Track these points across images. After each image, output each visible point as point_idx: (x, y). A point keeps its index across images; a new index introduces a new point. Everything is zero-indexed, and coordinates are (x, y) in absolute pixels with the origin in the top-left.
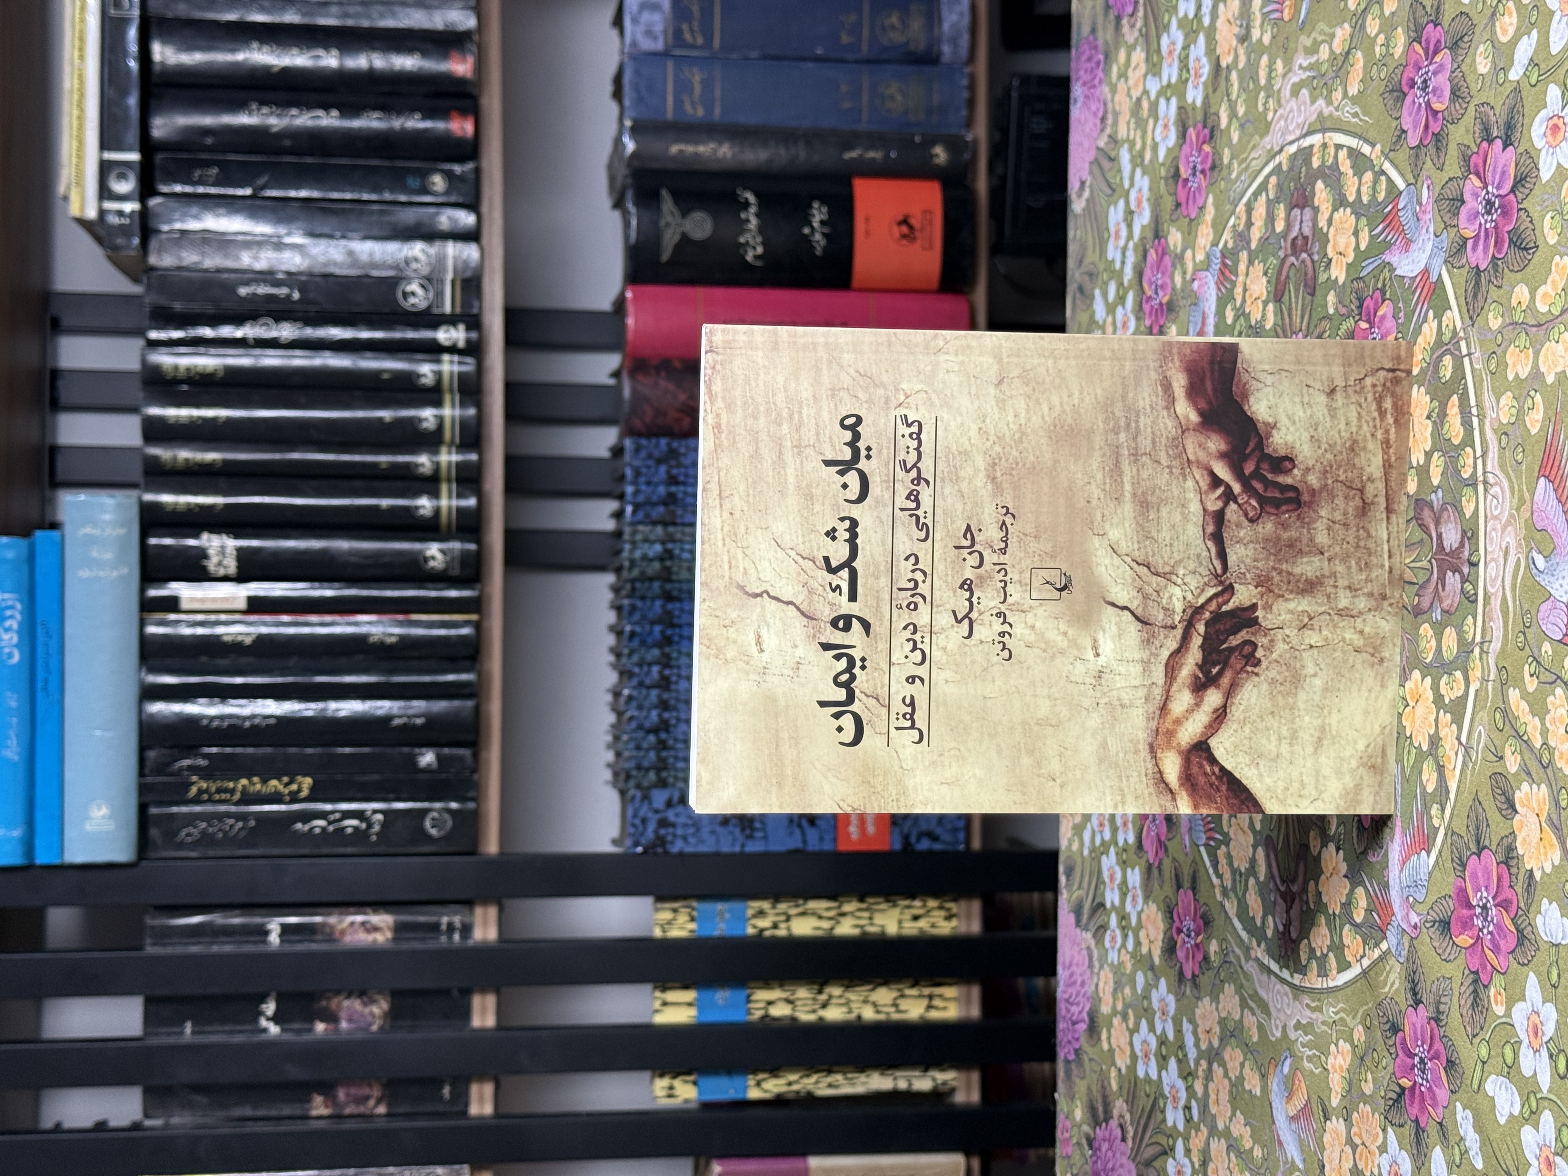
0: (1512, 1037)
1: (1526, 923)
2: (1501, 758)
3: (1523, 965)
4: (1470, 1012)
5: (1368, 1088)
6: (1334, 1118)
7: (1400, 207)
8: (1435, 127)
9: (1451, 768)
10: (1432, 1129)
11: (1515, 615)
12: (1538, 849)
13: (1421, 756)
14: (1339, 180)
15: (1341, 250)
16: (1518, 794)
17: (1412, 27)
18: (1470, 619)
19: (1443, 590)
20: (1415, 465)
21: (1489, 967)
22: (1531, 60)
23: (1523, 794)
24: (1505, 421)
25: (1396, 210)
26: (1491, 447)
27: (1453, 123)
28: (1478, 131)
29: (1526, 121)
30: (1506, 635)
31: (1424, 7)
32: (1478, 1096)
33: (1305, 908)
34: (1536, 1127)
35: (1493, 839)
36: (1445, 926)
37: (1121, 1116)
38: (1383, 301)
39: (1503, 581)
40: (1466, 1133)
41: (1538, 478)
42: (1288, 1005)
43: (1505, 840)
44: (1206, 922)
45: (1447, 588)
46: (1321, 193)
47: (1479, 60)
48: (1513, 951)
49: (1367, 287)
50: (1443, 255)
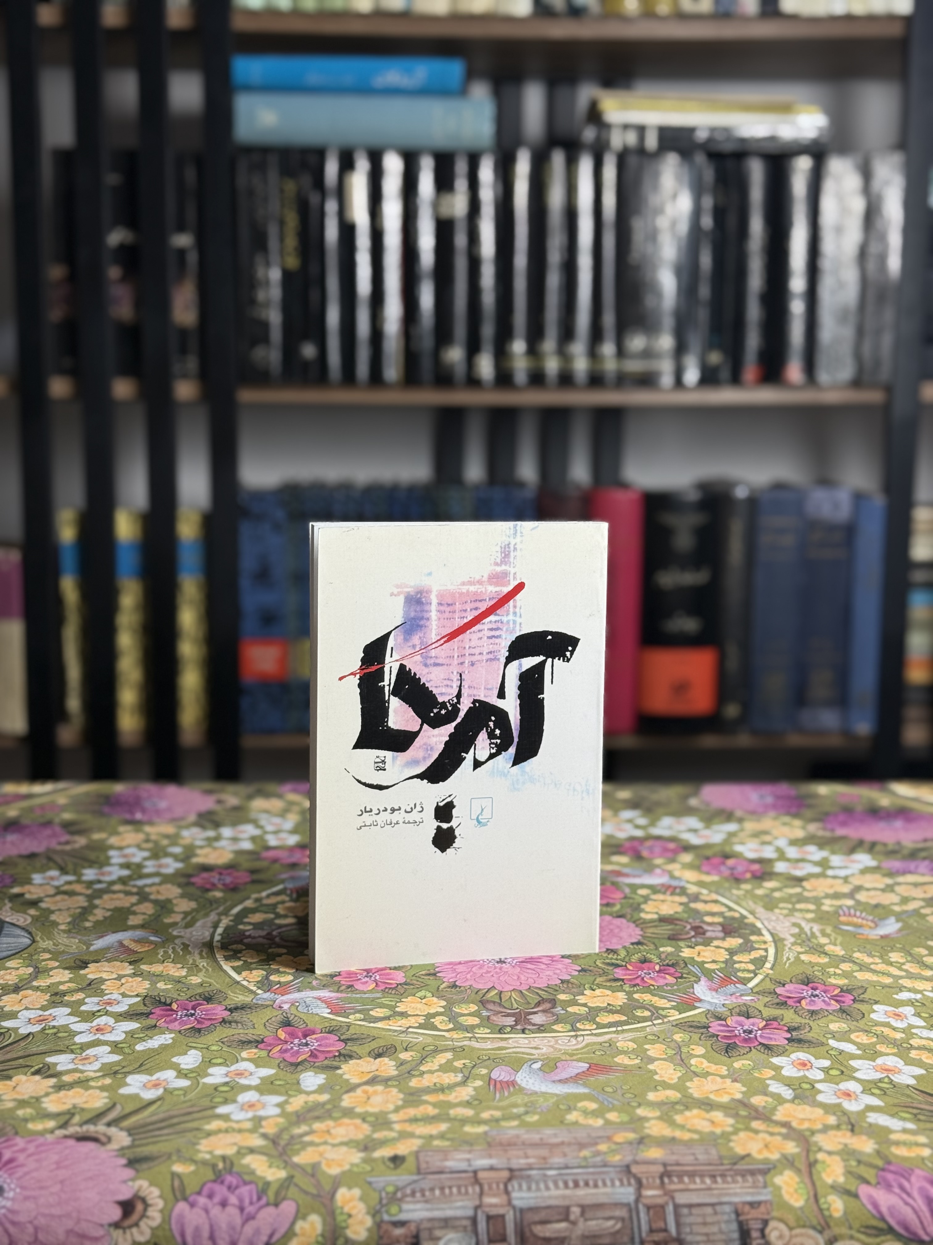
0: (230, 1062)
1: (306, 1067)
2: (406, 1050)
3: (279, 1067)
4: (237, 1039)
5: (161, 985)
6: (132, 967)
7: (737, 985)
8: (790, 1002)
9: (390, 1024)
10: (151, 1021)
11: (500, 1054)
12: (355, 1071)
13: (392, 1008)
14: (746, 951)
15: (702, 954)
16: (386, 1059)
17: (849, 988)
18: (488, 1031)
19: (502, 1016)
20: (577, 998)
21: (269, 1048)
22: (843, 1051)
23: (388, 1062)
24: (618, 1044)
25: (735, 983)
26: (600, 1038)
27: (795, 1011)
28: (793, 1024)
29: (805, 1049)
30: (483, 1050)
31: (863, 994)
32: (184, 1046)
33: (266, 946)
34: (177, 1077)
35: (354, 1048)
36: (287, 1023)
37: (75, 842)
38: (675, 978)
39: (518, 1047)
40: (156, 1040)
41: (587, 1063)
42: (197, 939)
43: (355, 1054)
44: (233, 889)
45: (504, 1018)
46: (734, 942)
47: (837, 1025)
48: (285, 1060)
49: (682, 969)
50: (712, 1009)
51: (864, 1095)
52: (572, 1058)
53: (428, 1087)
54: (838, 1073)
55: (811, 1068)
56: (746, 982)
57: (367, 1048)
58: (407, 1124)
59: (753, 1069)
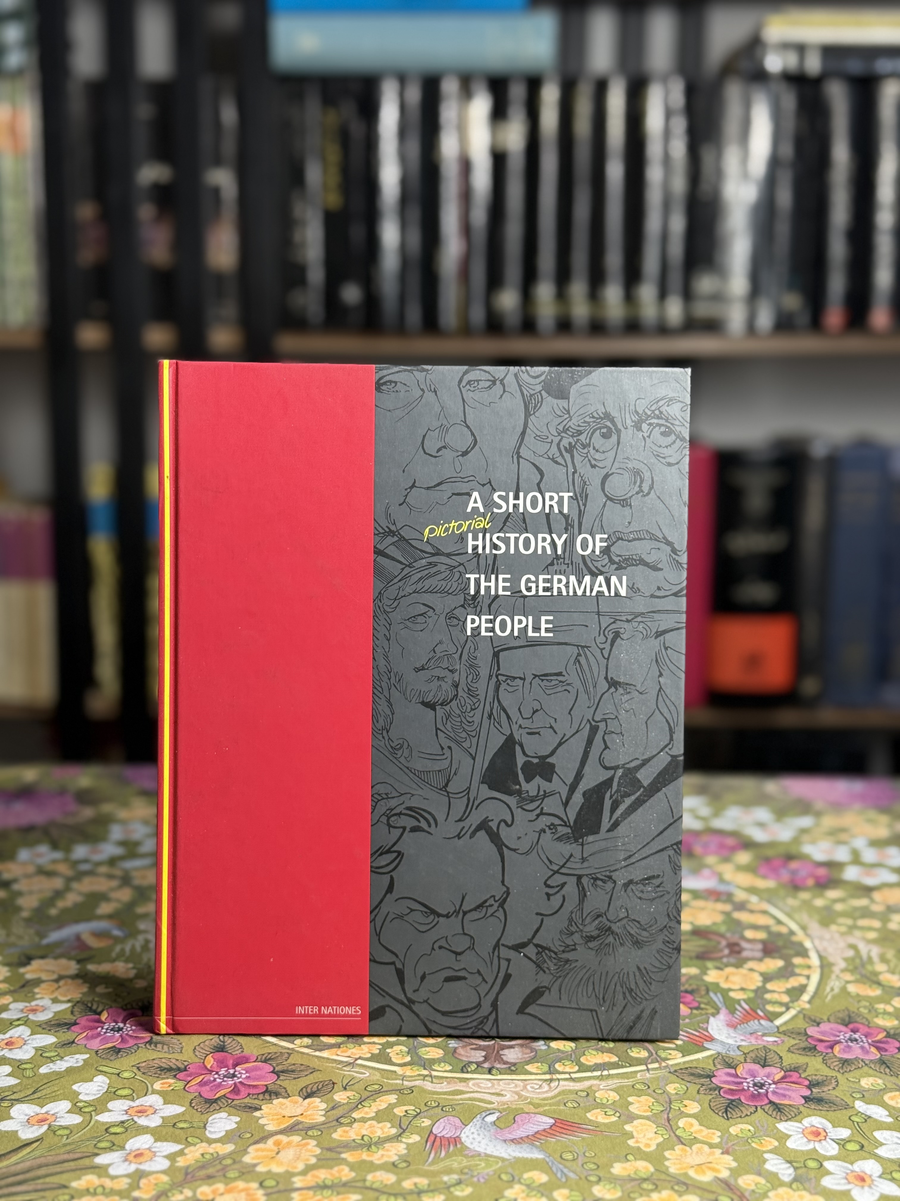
0: (137, 1095)
1: (222, 1106)
2: (345, 1089)
3: (191, 1103)
4: (156, 1065)
5: (100, 991)
6: (78, 967)
7: (763, 1022)
9: (339, 1053)
10: (69, 1036)
11: (452, 1100)
12: (277, 1114)
14: (783, 977)
15: (732, 978)
16: (317, 1100)
17: (898, 1031)
18: (448, 1068)
19: (472, 1049)
21: (189, 1079)
22: (870, 1117)
23: (318, 1104)
24: (597, 1095)
25: (759, 1018)
26: (578, 1084)
27: (824, 1060)
28: (817, 1078)
29: (824, 1113)
30: (436, 1093)
32: (93, 1070)
34: (70, 1111)
35: (286, 1082)
36: (221, 1047)
37: (81, 813)
38: (691, 1009)
39: (477, 1092)
40: (66, 1061)
41: (553, 1118)
43: (284, 1090)
45: (473, 1051)
46: (774, 964)
47: (871, 1080)
48: (201, 1096)
49: (701, 997)
50: (724, 1052)
51: (881, 1180)
52: (536, 1111)
53: (354, 1140)
54: (857, 1147)
55: (825, 1139)
56: (772, 1018)
57: (303, 1082)
58: (311, 1193)
59: (752, 1137)
